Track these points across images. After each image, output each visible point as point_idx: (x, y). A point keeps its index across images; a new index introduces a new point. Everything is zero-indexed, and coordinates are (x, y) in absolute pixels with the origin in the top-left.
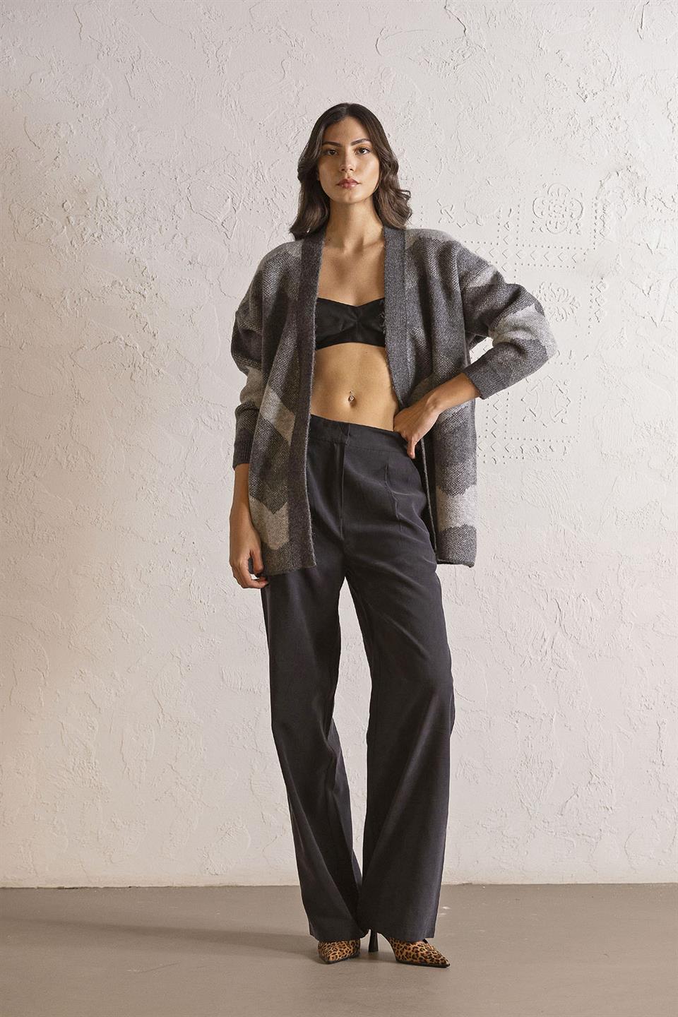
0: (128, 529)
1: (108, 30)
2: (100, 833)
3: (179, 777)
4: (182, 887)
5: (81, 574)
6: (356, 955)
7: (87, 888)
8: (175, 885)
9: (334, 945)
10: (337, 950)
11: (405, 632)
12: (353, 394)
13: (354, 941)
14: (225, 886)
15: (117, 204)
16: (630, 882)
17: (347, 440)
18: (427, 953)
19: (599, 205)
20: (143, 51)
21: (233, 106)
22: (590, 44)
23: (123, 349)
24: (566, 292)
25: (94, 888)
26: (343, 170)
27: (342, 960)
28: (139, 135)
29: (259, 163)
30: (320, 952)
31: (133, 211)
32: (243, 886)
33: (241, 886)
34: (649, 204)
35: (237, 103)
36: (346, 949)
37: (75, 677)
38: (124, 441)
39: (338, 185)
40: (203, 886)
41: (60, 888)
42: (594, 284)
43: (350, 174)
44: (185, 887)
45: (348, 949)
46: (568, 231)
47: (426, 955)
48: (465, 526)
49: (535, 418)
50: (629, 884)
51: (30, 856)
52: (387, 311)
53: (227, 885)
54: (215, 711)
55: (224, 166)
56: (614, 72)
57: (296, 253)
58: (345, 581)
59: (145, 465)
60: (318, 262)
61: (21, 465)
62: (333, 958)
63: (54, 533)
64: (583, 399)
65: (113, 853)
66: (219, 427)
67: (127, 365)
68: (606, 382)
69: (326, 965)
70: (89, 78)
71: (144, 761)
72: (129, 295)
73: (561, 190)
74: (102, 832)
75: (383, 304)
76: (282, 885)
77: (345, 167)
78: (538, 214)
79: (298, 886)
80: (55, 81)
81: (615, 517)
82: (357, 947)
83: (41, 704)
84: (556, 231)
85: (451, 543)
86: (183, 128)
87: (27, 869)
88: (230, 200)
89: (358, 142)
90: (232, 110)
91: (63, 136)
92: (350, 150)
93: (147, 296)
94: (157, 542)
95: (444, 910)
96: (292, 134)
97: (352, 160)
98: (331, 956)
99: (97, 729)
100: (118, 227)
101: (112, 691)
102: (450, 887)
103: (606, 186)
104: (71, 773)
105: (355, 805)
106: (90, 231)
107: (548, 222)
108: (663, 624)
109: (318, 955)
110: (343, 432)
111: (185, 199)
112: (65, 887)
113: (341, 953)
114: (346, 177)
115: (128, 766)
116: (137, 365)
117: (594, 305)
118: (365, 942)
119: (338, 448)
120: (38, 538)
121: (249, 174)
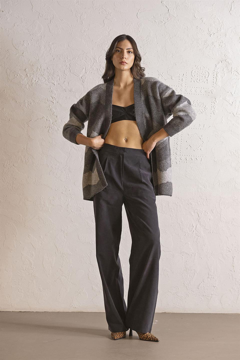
0: (46, 185)
1: (42, 8)
2: (34, 292)
3: (63, 273)
4: (63, 312)
5: (29, 201)
6: (124, 337)
7: (29, 312)
8: (61, 311)
9: (117, 333)
10: (118, 335)
11: (144, 222)
12: (126, 138)
13: (124, 332)
14: (78, 312)
15: (44, 70)
16: (222, 313)
17: (125, 154)
18: (151, 336)
19: (215, 73)
20: (54, 16)
21: (86, 36)
22: (213, 16)
23: (46, 121)
24: (203, 104)
25: (32, 312)
26: (122, 58)
27: (119, 339)
28: (52, 45)
29: (95, 57)
30: (112, 336)
31: (50, 72)
32: (85, 312)
33: (84, 312)
34: (233, 73)
35: (87, 35)
36: (121, 335)
37: (27, 237)
38: (45, 154)
39: (120, 63)
40: (71, 312)
41: (20, 312)
42: (213, 101)
43: (124, 60)
44: (64, 312)
45: (122, 335)
46: (204, 82)
47: (151, 337)
48: (168, 182)
49: (191, 148)
50: (221, 314)
51: (10, 300)
52: (135, 109)
53: (79, 311)
54: (76, 250)
55: (82, 57)
56: (221, 26)
57: (104, 88)
58: (123, 204)
59: (53, 162)
60: (112, 91)
61: (9, 162)
62: (116, 338)
63: (20, 186)
64: (208, 141)
65: (39, 299)
66: (79, 149)
67: (47, 127)
68: (216, 136)
69: (114, 341)
70: (35, 25)
71: (51, 267)
72: (48, 102)
73: (201, 67)
74: (35, 292)
75: (134, 106)
76: (99, 312)
77: (123, 57)
78: (193, 76)
79: (105, 312)
80: (23, 26)
81: (219, 184)
82: (125, 334)
83: (15, 246)
84: (199, 82)
85: (163, 189)
86: (68, 43)
87: (8, 305)
88: (84, 69)
89: (129, 49)
90: (86, 37)
91: (25, 45)
92: (125, 51)
93: (54, 103)
94: (57, 190)
95: (155, 322)
96: (107, 46)
97: (126, 55)
98: (116, 337)
99: (34, 255)
100: (45, 78)
101: (40, 242)
102: (158, 313)
103: (217, 66)
104: (25, 271)
105: (125, 284)
106: (34, 79)
107: (197, 79)
108: (235, 222)
109: (111, 337)
110: (123, 151)
111: (68, 68)
112: (22, 311)
113: (119, 336)
114: (123, 61)
115: (45, 269)
116: (50, 127)
117: (213, 108)
118: (128, 332)
119: (121, 157)
120: (14, 188)
121: (91, 60)
